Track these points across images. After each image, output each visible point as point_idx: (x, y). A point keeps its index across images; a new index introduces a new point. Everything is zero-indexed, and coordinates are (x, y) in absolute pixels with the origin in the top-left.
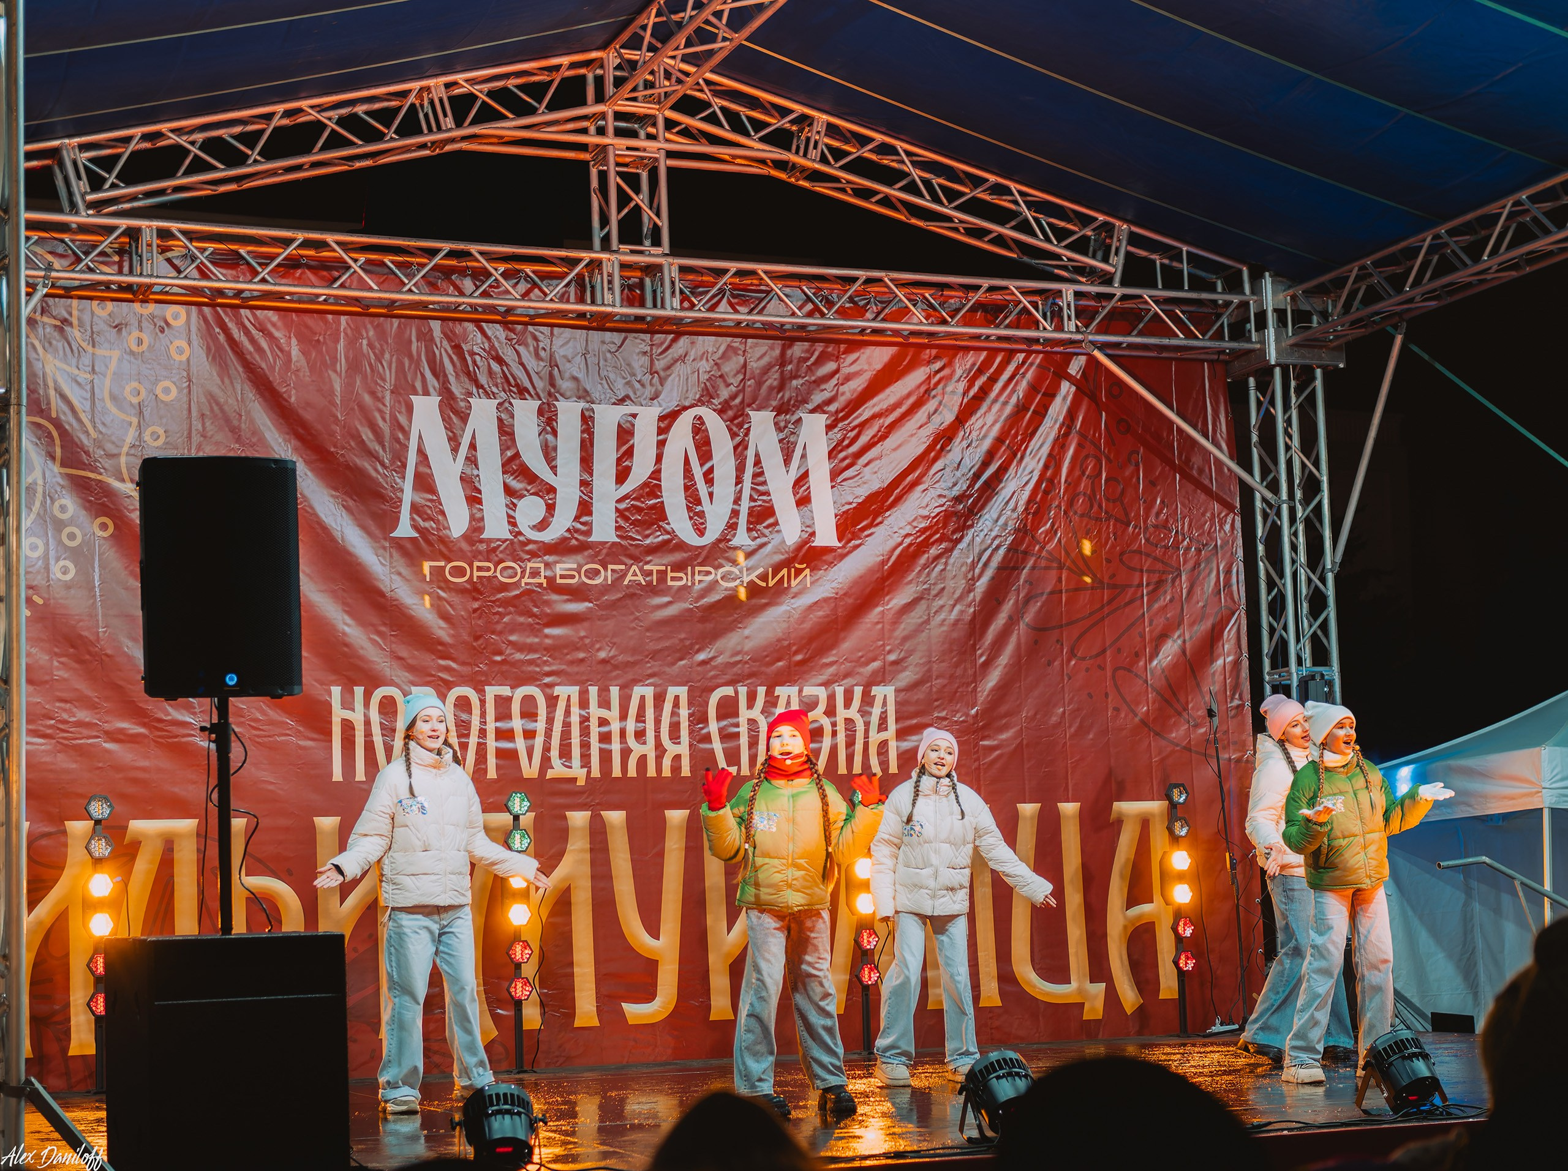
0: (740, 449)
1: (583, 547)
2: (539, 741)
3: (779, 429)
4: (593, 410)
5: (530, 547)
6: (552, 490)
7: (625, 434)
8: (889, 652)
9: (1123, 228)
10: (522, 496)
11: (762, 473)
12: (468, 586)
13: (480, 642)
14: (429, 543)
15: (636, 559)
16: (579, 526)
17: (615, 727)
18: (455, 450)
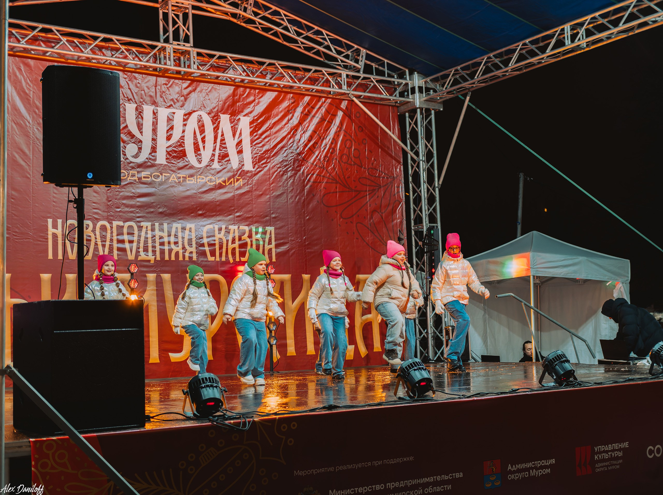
0: (216, 129)
1: (153, 166)
2: (135, 245)
3: (231, 123)
4: (157, 110)
5: (131, 165)
6: (141, 141)
7: (170, 120)
8: (272, 213)
9: (364, 51)
10: (128, 144)
11: (224, 140)
13: (111, 203)
15: (174, 172)
16: (151, 157)
17: (166, 240)
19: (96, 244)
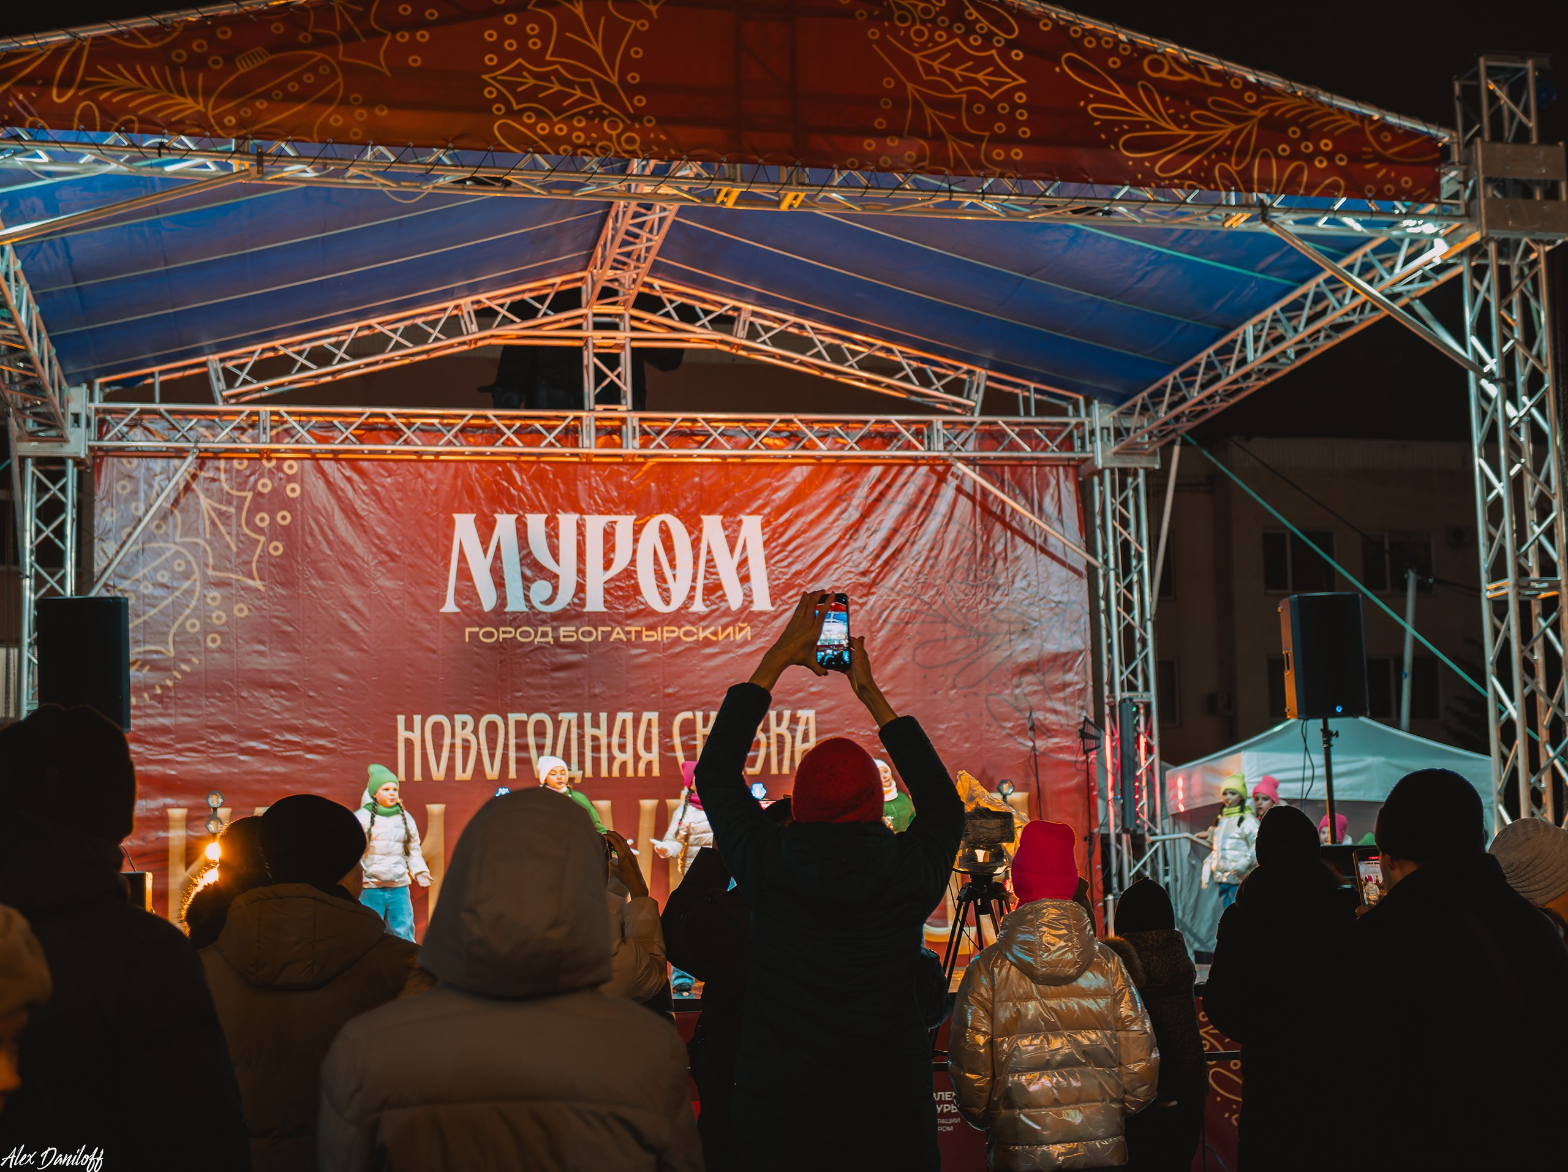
0: (696, 544)
1: (580, 616)
3: (725, 528)
4: (584, 520)
5: (541, 616)
6: (556, 576)
7: (609, 535)
9: (981, 373)
10: (535, 581)
11: (712, 560)
12: (498, 645)
13: (505, 683)
14: (468, 615)
15: (619, 623)
16: (576, 601)
17: (604, 742)
18: (485, 551)
19: (479, 754)
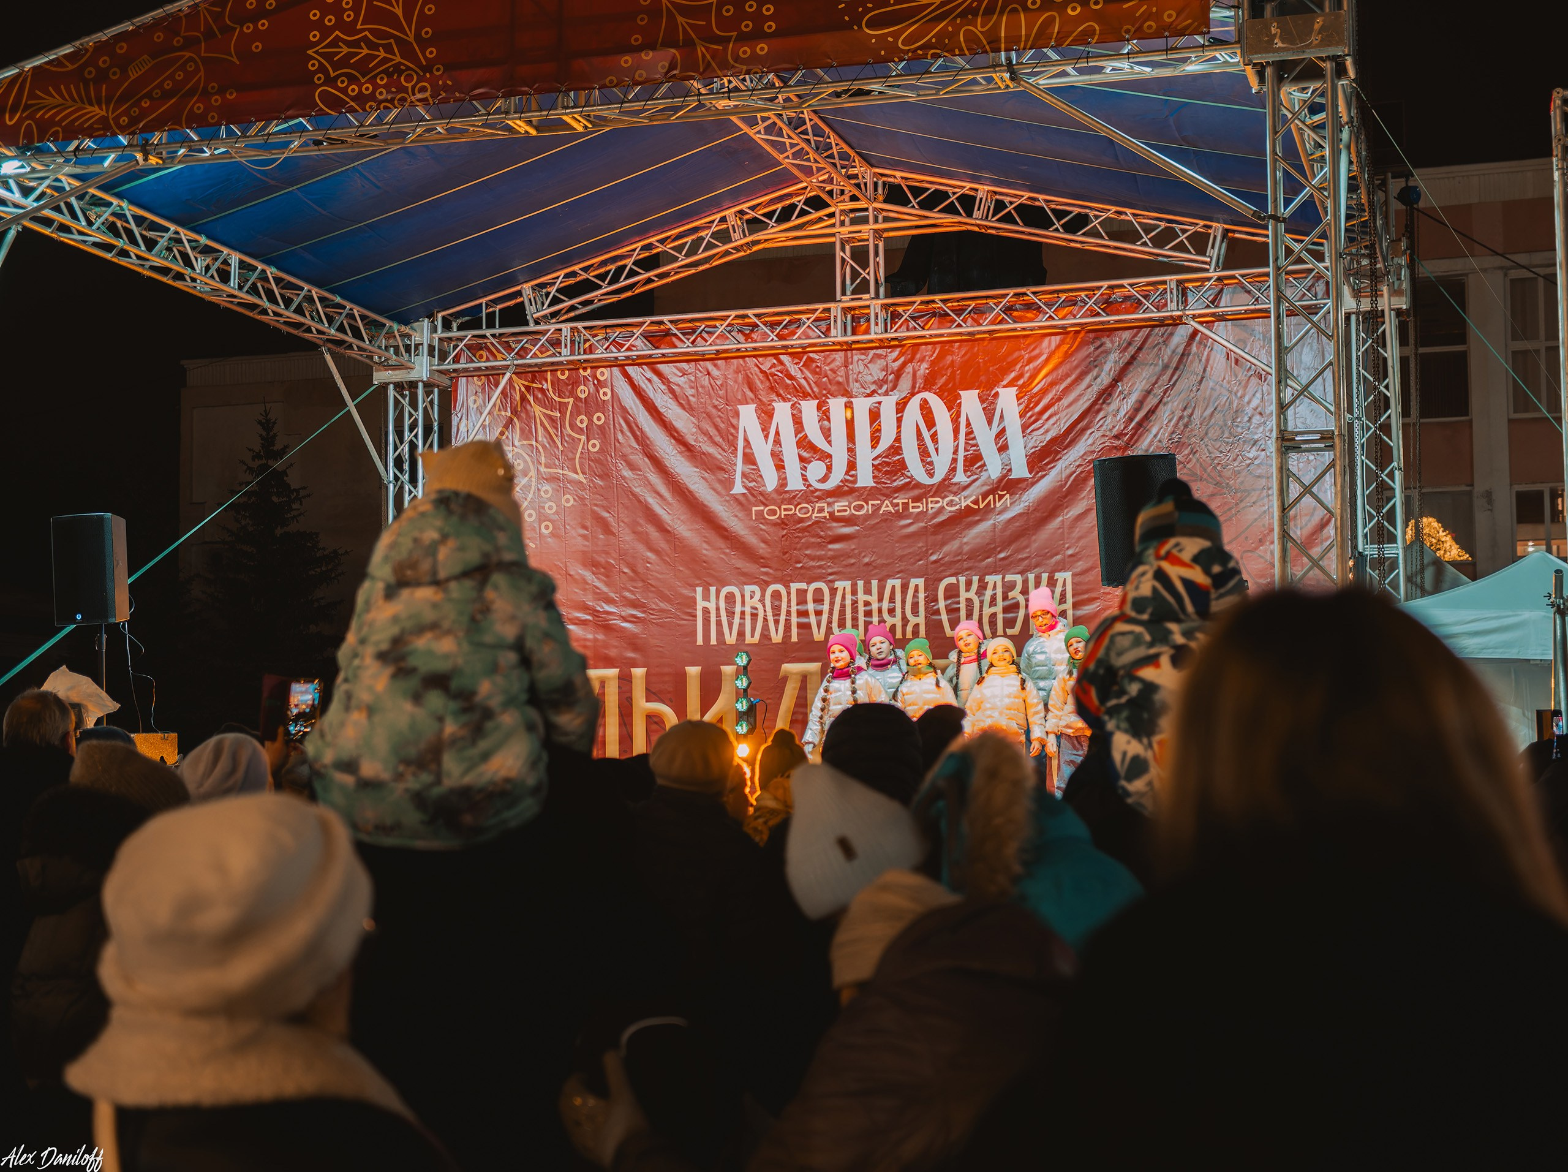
0: (955, 418)
1: (852, 491)
2: (825, 617)
3: (982, 401)
4: (852, 402)
5: (817, 494)
6: (830, 456)
7: (875, 415)
8: (1068, 548)
9: (1218, 227)
10: (810, 462)
11: (972, 432)
12: (779, 521)
13: (787, 555)
14: (753, 495)
15: (888, 496)
16: (848, 478)
17: (875, 606)
18: (766, 437)
19: (765, 620)
